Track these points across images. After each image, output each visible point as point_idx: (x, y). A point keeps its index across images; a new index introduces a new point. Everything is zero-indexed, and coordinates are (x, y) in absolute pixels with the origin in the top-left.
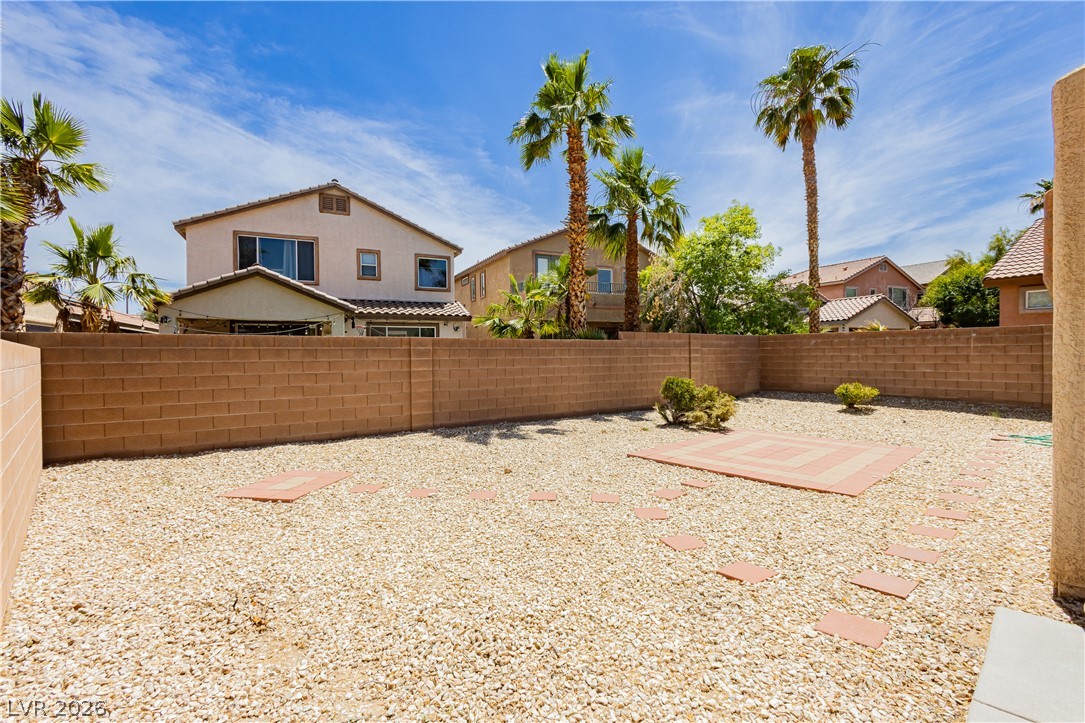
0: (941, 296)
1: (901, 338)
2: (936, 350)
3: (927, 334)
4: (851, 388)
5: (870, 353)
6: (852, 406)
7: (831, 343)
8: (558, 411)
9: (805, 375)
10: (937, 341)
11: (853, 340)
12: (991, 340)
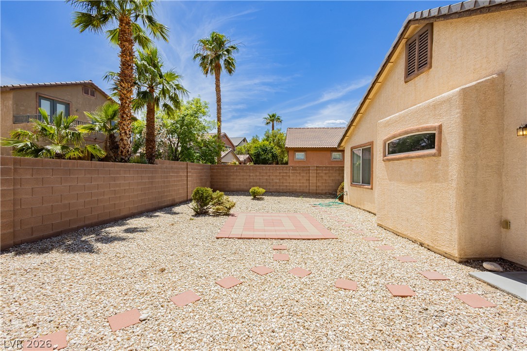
0: (256, 151)
1: (268, 168)
3: (277, 167)
4: (256, 188)
5: (258, 174)
6: (256, 196)
7: (243, 169)
8: (122, 214)
9: (232, 184)
10: (280, 169)
11: (251, 168)
12: (296, 170)
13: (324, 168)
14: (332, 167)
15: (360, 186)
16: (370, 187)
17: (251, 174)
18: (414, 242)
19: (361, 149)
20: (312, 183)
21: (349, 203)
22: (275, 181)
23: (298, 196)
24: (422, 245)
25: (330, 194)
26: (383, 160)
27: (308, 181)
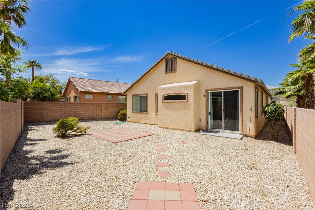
1: (76, 104)
2: (84, 107)
3: (82, 104)
5: (68, 108)
10: (84, 105)
11: (63, 104)
12: (94, 105)
13: (110, 104)
14: (113, 104)
15: (140, 113)
16: (147, 113)
17: (63, 109)
18: (178, 130)
19: (140, 96)
20: (104, 113)
21: (131, 121)
22: (80, 112)
23: (98, 121)
24: (181, 130)
25: (113, 118)
26: (163, 102)
27: (101, 112)
